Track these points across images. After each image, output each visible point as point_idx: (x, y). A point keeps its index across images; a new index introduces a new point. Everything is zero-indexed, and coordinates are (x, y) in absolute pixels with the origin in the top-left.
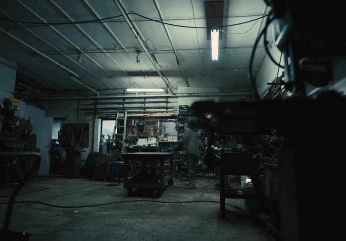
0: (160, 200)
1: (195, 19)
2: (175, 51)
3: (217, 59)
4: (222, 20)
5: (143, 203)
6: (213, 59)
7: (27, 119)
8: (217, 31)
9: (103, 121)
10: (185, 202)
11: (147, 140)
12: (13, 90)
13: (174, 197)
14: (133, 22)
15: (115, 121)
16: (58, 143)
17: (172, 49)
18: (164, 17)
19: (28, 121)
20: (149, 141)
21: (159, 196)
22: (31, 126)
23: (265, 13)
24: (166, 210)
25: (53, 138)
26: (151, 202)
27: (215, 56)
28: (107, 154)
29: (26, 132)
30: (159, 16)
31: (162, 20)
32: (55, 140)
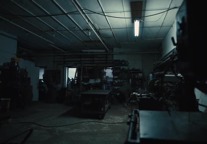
0: (103, 121)
1: (124, 12)
2: (112, 29)
3: (138, 36)
4: (142, 12)
5: (93, 123)
6: (135, 36)
7: (24, 69)
8: (138, 21)
9: (69, 69)
10: (118, 123)
11: (95, 80)
12: (16, 53)
13: (111, 119)
14: (86, 14)
15: (76, 68)
16: (43, 82)
17: (110, 28)
18: (105, 11)
19: (25, 70)
20: (96, 81)
21: (102, 118)
22: (27, 73)
23: (169, 7)
24: (107, 130)
25: (40, 78)
26: (98, 123)
27: (137, 33)
28: (71, 90)
29: (24, 77)
30: (101, 10)
31: (103, 12)
32: (41, 80)
